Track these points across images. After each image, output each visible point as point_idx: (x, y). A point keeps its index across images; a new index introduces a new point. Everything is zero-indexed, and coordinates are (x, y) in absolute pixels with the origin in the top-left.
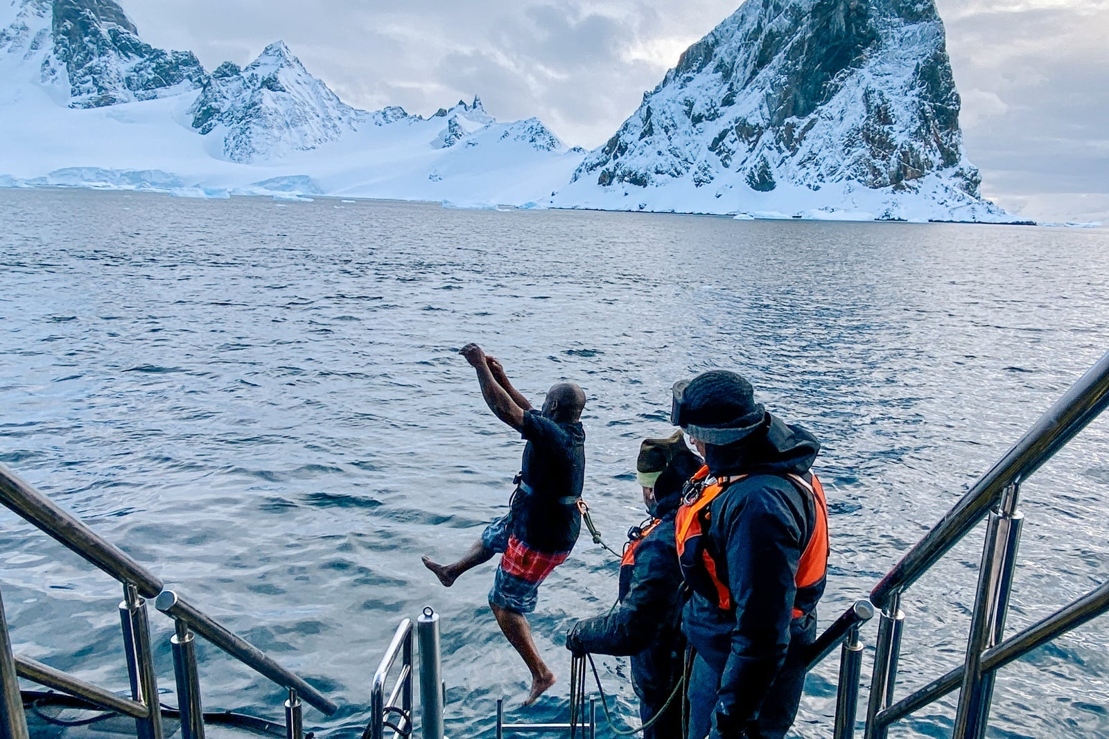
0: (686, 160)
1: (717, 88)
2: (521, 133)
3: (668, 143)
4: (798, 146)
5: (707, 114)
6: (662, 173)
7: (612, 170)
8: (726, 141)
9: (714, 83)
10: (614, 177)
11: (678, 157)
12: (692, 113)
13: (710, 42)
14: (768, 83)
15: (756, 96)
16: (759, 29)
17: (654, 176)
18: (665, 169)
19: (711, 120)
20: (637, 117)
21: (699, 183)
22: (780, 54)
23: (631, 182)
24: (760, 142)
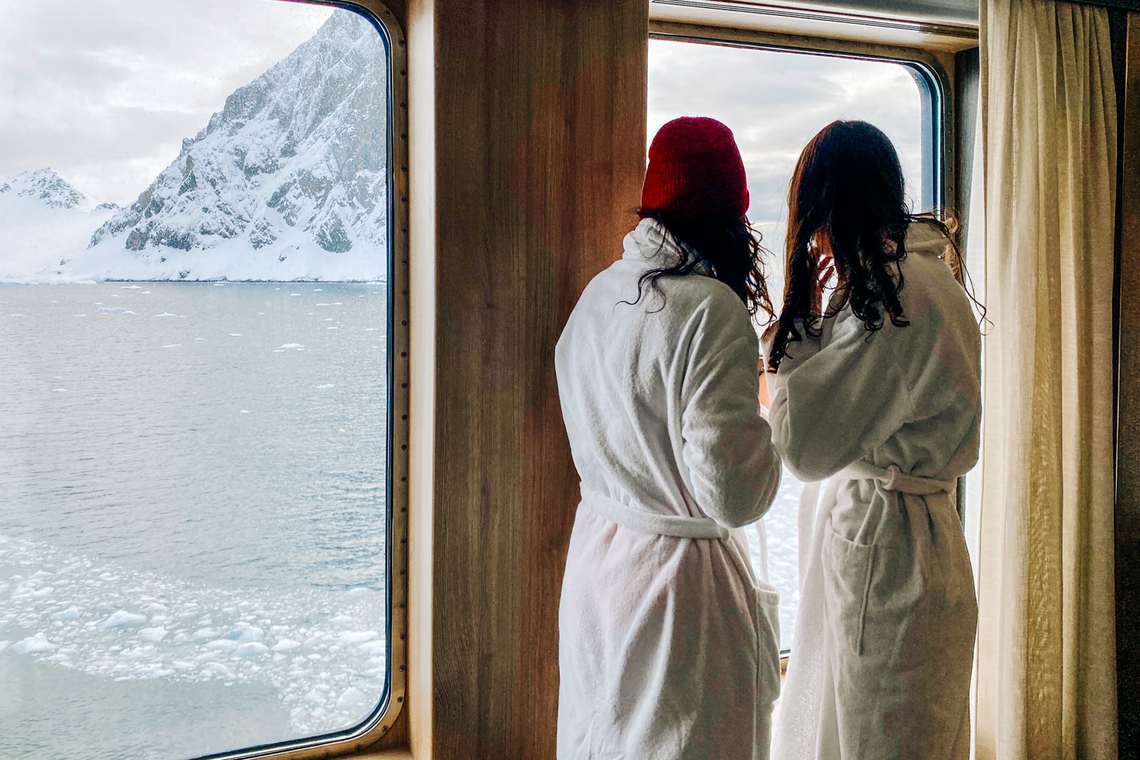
0: (240, 217)
1: (274, 136)
2: (29, 186)
3: (217, 198)
4: (374, 202)
5: (263, 166)
6: (209, 233)
7: (143, 230)
8: (289, 195)
9: (269, 131)
10: (147, 239)
11: (230, 214)
12: (245, 164)
13: (262, 85)
14: (333, 132)
15: (322, 146)
16: (318, 75)
17: (199, 237)
18: (213, 228)
19: (270, 172)
20: (176, 168)
21: (257, 244)
22: (344, 102)
23: (169, 245)
24: (329, 197)
